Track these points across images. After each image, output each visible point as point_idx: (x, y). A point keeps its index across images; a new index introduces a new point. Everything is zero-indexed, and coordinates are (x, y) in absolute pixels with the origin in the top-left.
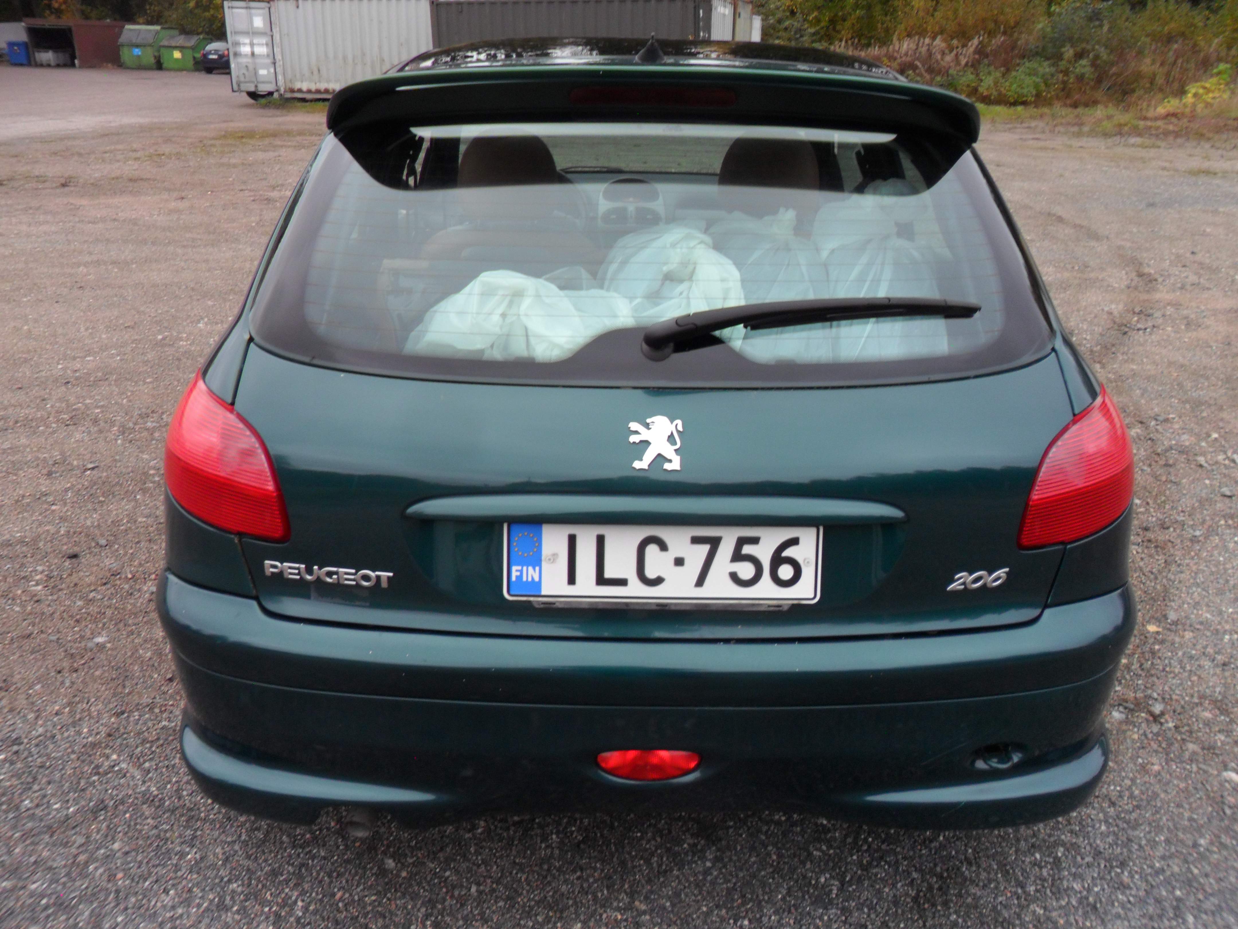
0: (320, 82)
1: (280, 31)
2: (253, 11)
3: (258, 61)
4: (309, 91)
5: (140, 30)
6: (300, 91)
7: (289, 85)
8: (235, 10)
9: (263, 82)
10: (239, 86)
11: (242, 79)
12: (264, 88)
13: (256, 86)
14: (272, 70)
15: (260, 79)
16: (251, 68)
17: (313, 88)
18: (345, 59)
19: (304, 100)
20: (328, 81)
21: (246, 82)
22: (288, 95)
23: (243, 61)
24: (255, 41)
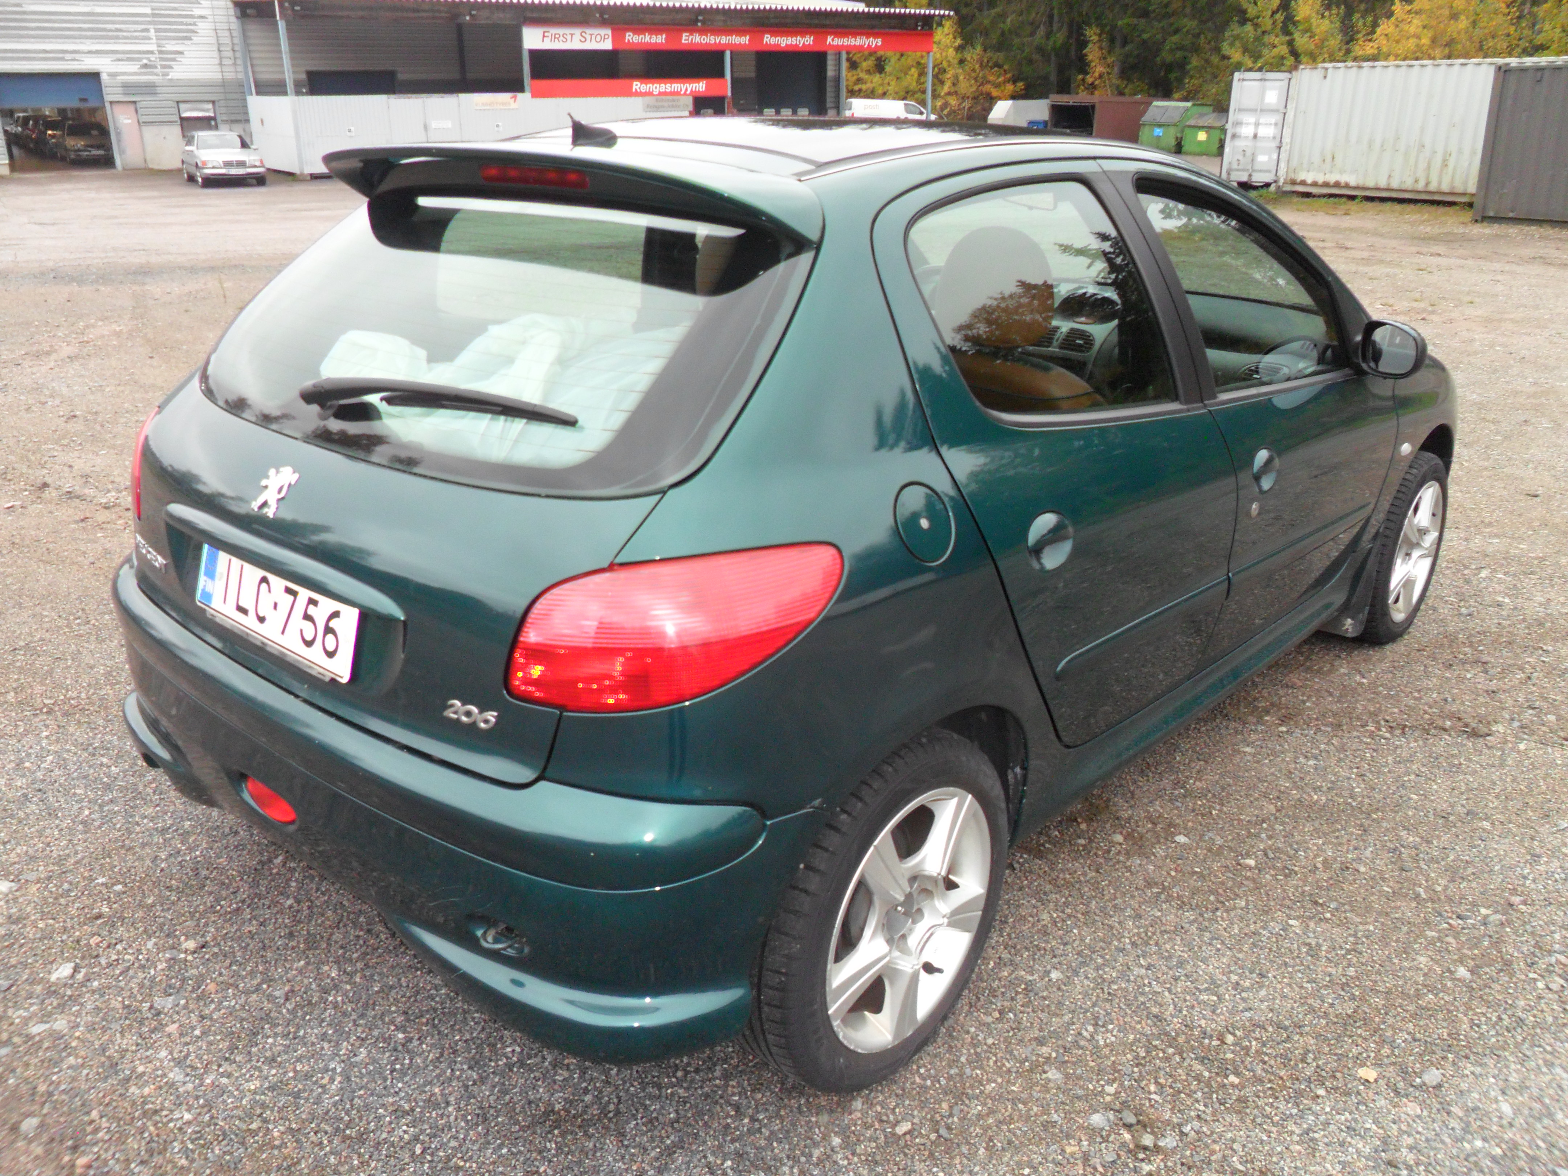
0: (1331, 172)
1: (1296, 108)
2: (1268, 84)
3: (1260, 144)
4: (1315, 184)
5: (1167, 108)
6: (1303, 183)
7: (1292, 176)
8: (1245, 83)
9: (1260, 171)
10: (1229, 174)
11: (1235, 166)
12: (1259, 178)
13: (1250, 175)
14: (1275, 156)
15: (1257, 167)
16: (1249, 153)
17: (1320, 180)
18: (1370, 146)
19: (1308, 195)
20: (1342, 172)
21: (1238, 170)
22: (1288, 188)
23: (1240, 144)
24: (1262, 121)
